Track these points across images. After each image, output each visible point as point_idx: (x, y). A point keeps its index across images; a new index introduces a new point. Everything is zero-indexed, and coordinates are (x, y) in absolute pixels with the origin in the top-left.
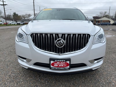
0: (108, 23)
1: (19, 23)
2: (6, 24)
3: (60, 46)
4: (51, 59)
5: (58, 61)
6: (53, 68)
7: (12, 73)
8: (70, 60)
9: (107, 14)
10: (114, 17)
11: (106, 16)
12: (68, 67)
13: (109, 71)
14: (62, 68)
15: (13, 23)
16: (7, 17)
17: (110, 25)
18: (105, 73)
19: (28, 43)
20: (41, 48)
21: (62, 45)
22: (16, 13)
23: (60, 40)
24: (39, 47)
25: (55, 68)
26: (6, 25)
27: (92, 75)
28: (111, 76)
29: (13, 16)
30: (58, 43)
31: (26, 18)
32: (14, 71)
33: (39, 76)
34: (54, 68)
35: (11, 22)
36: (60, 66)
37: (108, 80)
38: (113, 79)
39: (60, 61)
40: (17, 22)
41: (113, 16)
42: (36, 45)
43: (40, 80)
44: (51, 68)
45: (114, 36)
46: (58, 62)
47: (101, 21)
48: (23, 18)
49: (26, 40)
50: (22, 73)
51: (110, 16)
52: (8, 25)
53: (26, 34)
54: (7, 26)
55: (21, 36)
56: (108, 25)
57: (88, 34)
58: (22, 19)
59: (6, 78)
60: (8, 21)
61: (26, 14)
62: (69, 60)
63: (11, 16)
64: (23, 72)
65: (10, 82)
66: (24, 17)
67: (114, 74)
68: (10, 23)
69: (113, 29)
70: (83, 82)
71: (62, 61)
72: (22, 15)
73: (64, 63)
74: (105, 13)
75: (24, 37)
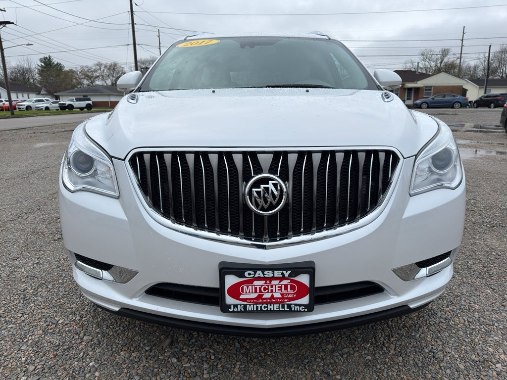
0: (459, 97)
1: (68, 103)
2: (7, 109)
3: (266, 206)
4: (226, 268)
5: (259, 274)
6: (235, 306)
7: (45, 332)
8: (314, 269)
9: (450, 59)
10: (480, 73)
11: (450, 69)
12: (305, 300)
13: (479, 311)
14: (275, 307)
15: (43, 105)
16: (15, 79)
17: (465, 104)
18: (460, 320)
19: (118, 198)
20: (178, 220)
21: (274, 203)
22: (55, 61)
23: (266, 181)
24: (172, 211)
25: (245, 306)
26: (9, 113)
27: (403, 332)
28: (488, 333)
29: (41, 72)
30: (258, 193)
31: (98, 82)
32: (57, 324)
33: (171, 343)
34: (240, 308)
35: (34, 97)
36: (267, 295)
37: (474, 349)
38: (498, 345)
39: (269, 274)
40: (57, 98)
41: (476, 68)
42: (155, 205)
43: (174, 360)
44: (225, 309)
45: (482, 153)
46: (259, 279)
47: (428, 88)
48: (86, 82)
49: (108, 182)
50: (94, 329)
51: (464, 66)
52: (16, 112)
53: (111, 157)
54: (13, 116)
55: (83, 163)
56: (457, 105)
57: (388, 153)
58: (81, 84)
59: (21, 354)
60: (20, 95)
61: (100, 65)
62: (308, 268)
63: (29, 71)
64: (98, 325)
65: (38, 374)
66: (88, 75)
67: (498, 321)
68: (26, 104)
69: (481, 123)
70: (366, 365)
71: (277, 274)
72: (79, 69)
73: (285, 282)
74: (445, 53)
75: (100, 169)
